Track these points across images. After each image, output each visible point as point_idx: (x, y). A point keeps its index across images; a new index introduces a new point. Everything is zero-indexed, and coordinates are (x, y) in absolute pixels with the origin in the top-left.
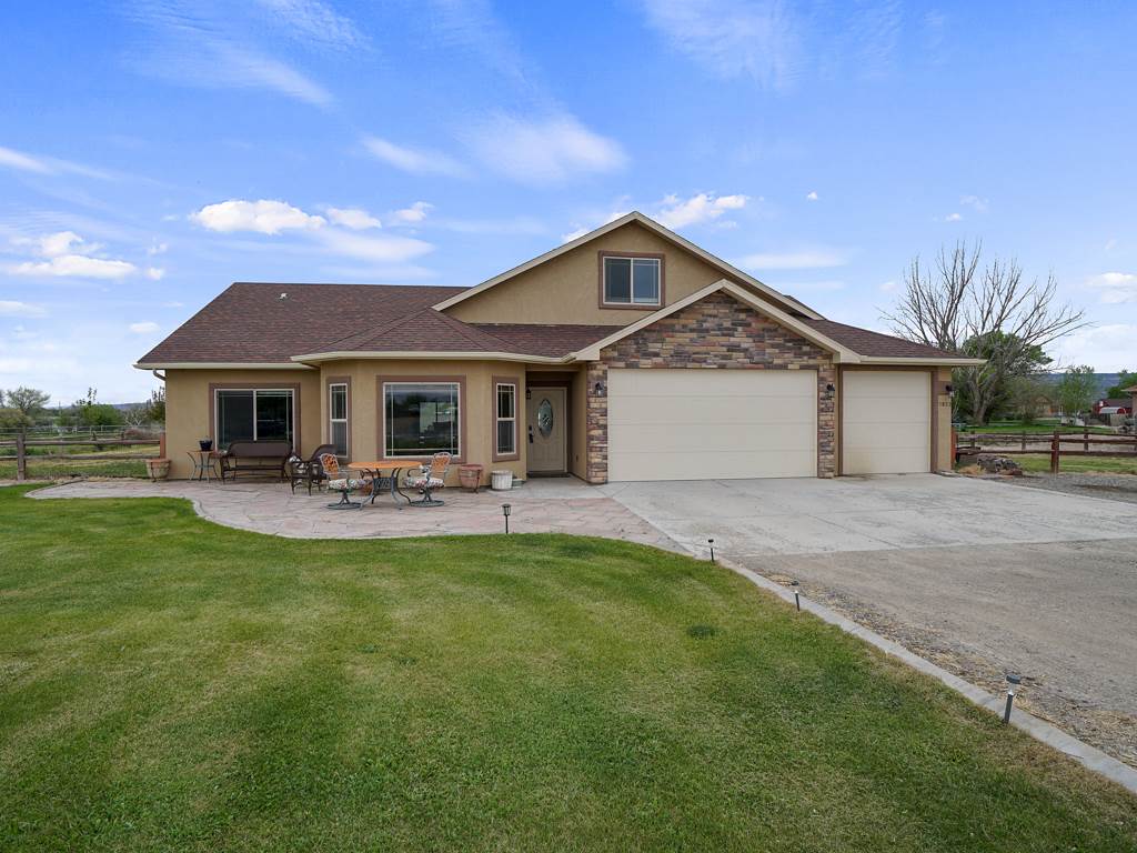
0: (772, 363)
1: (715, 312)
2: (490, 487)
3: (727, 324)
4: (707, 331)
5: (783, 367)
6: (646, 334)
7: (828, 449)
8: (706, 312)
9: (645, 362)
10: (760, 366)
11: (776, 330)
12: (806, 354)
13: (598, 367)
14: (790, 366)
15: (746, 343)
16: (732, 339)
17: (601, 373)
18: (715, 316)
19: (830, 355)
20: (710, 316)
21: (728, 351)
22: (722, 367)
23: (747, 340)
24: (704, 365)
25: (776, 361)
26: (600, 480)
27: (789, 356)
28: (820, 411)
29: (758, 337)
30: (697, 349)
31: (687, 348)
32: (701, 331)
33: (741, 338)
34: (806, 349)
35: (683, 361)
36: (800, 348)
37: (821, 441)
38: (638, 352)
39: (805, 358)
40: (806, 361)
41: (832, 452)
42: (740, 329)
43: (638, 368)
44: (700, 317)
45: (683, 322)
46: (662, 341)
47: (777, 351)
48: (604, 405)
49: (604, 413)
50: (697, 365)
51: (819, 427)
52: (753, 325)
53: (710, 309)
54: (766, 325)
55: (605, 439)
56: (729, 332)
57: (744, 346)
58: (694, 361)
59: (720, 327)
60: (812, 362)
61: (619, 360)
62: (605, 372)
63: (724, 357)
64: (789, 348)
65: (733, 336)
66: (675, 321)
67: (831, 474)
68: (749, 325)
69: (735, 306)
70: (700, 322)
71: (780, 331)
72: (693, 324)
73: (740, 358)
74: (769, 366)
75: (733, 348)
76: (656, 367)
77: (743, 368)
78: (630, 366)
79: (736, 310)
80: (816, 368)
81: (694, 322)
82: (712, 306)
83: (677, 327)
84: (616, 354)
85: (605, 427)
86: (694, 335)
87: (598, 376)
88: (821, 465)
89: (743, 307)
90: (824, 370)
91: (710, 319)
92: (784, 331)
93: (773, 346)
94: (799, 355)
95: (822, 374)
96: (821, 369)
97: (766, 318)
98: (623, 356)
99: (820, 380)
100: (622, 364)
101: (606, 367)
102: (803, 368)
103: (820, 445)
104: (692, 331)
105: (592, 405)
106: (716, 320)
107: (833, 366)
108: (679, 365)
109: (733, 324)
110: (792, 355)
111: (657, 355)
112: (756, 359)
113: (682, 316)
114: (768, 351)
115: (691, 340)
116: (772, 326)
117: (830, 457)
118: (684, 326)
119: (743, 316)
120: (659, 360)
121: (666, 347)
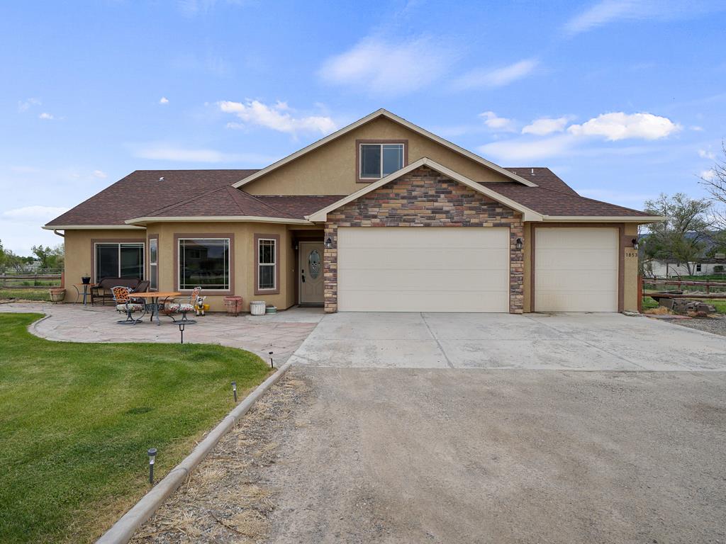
0: (469, 222)
1: (422, 183)
2: (249, 313)
3: (432, 192)
4: (415, 198)
5: (479, 225)
6: (367, 202)
7: (517, 290)
8: (415, 183)
9: (366, 222)
10: (459, 224)
11: (473, 196)
12: (498, 214)
13: (330, 226)
14: (485, 225)
15: (448, 206)
16: (436, 204)
17: (331, 231)
18: (422, 186)
19: (520, 215)
20: (418, 186)
21: (433, 213)
22: (427, 226)
23: (448, 204)
24: (412, 224)
25: (473, 221)
26: (331, 310)
27: (484, 216)
28: (512, 259)
29: (458, 202)
30: (406, 212)
31: (399, 212)
32: (411, 198)
33: (443, 203)
34: (499, 210)
35: (395, 221)
36: (495, 210)
37: (512, 283)
38: (360, 215)
39: (498, 218)
40: (498, 220)
41: (521, 293)
42: (442, 196)
43: (360, 226)
44: (410, 187)
45: (395, 191)
46: (380, 206)
47: (474, 212)
48: (334, 255)
49: (335, 260)
50: (407, 224)
51: (511, 273)
52: (454, 192)
53: (417, 181)
54: (465, 192)
55: (335, 279)
56: (434, 199)
57: (445, 209)
58: (405, 221)
59: (426, 195)
60: (503, 221)
61: (345, 221)
62: (335, 230)
63: (429, 218)
64: (484, 210)
65: (436, 201)
66: (389, 191)
67: (521, 311)
68: (450, 192)
69: (439, 178)
70: (410, 191)
71: (476, 196)
72: (404, 192)
73: (443, 218)
74: (467, 225)
75: (436, 211)
76: (375, 226)
77: (445, 226)
78: (354, 225)
79: (440, 181)
80: (507, 225)
81: (405, 191)
82: (419, 178)
83: (391, 196)
84: (343, 216)
85: (335, 271)
86: (405, 201)
87: (330, 233)
88: (512, 303)
89: (444, 178)
90: (515, 227)
91: (418, 189)
92: (480, 197)
93: (471, 209)
94: (493, 215)
95: (514, 231)
96: (512, 226)
97: (465, 187)
98: (348, 218)
99: (512, 235)
100: (348, 224)
101: (336, 227)
102: (496, 225)
103: (511, 287)
104: (403, 198)
105: (326, 255)
106: (423, 189)
107: (522, 224)
108: (393, 225)
109: (436, 192)
110: (486, 215)
111: (375, 217)
112: (456, 219)
113: (395, 187)
114: (466, 212)
115: (403, 205)
116: (470, 193)
117: (520, 297)
118: (397, 195)
119: (445, 186)
120: (377, 221)
121: (382, 211)
